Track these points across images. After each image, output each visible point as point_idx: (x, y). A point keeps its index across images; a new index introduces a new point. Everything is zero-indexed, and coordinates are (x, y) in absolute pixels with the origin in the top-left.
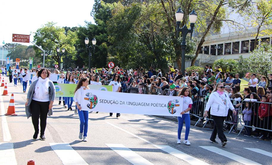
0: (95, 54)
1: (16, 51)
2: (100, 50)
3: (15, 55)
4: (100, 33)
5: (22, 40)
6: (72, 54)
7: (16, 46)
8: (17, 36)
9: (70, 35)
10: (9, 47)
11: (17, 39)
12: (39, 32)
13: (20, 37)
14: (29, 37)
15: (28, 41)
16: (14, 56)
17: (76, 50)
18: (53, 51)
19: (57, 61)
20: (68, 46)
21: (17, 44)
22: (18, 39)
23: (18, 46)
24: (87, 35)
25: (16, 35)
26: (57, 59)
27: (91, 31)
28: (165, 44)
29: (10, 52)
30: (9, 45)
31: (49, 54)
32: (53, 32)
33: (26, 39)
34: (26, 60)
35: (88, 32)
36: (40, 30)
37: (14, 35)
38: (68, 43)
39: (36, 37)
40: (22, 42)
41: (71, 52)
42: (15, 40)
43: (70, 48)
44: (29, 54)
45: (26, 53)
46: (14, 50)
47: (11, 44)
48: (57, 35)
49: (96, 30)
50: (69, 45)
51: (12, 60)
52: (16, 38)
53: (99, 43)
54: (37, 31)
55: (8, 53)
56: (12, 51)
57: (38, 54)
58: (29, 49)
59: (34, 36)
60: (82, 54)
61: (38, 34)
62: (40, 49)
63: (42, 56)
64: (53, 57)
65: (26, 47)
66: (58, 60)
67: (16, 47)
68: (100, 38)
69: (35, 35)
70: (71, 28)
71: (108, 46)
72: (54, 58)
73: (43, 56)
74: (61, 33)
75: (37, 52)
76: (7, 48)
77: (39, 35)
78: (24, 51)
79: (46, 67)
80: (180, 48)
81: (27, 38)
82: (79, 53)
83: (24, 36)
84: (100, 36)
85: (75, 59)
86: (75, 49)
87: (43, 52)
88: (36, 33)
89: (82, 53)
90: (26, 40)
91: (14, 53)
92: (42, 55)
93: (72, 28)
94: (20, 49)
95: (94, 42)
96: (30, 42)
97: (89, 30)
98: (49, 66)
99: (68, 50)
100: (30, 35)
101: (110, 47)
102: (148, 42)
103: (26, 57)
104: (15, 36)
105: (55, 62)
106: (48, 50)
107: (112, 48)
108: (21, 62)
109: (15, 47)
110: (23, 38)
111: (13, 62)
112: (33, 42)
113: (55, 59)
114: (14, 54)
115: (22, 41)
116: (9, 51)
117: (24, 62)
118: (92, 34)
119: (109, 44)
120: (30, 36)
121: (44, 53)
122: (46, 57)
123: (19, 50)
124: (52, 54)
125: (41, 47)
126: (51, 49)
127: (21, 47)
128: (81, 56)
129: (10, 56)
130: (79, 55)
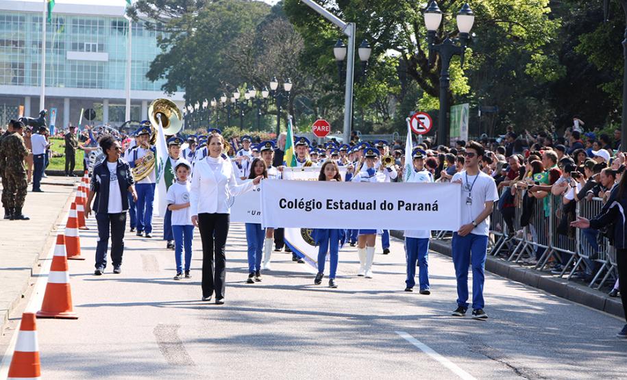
1: (203, 39)
3: (196, 59)
6: (531, 40)
7: (199, 4)
10: (163, 15)
16: (189, 67)
17: (551, 16)
18: (410, 27)
19: (433, 93)
23: (212, 9)
26: (434, 79)
29: (169, 48)
31: (380, 50)
34: (253, 93)
41: (519, 31)
44: (274, 52)
45: (259, 45)
46: (190, 33)
51: (179, 95)
55: (159, 51)
56: (181, 39)
57: (317, 52)
60: (590, 39)
62: (327, 20)
63: (342, 61)
64: (407, 68)
65: (259, 10)
66: (440, 87)
67: (202, 15)
72: (415, 75)
73: (343, 63)
75: (309, 40)
76: (153, 21)
78: (242, 43)
79: (376, 128)
82: (571, 31)
85: (551, 75)
86: (549, 10)
87: (347, 37)
89: (595, 35)
91: (191, 53)
92: (339, 53)
94: (225, 24)
98: (389, 124)
99: (505, 19)
103: (259, 69)
105: (426, 95)
106: (376, 25)
108: (229, 105)
109: (196, 13)
111: (187, 105)
113: (421, 81)
114: (191, 57)
116: (161, 42)
117: (241, 105)
121: (351, 42)
122: (360, 66)
123: (219, 31)
124: (400, 47)
125: (337, 7)
126: (396, 14)
127: (229, 9)
128: (589, 54)
129: (167, 73)
130: (577, 49)
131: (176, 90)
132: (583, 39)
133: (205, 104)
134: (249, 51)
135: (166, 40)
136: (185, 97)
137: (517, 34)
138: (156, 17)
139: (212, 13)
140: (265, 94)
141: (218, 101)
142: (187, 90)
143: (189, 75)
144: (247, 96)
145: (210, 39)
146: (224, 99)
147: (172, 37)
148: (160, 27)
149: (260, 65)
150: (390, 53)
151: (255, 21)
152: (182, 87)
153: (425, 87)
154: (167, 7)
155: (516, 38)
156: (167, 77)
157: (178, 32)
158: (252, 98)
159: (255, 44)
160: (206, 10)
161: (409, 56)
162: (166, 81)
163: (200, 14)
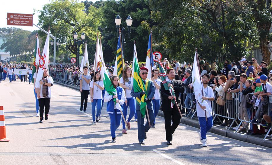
0: (131, 40)
1: (15, 39)
2: (138, 34)
3: (13, 44)
4: (138, 9)
5: (22, 21)
7: (13, 31)
8: (14, 16)
9: (93, 13)
10: (4, 34)
11: (14, 21)
12: (47, 10)
13: (18, 18)
14: (32, 18)
15: (30, 24)
16: (11, 46)
17: (101, 36)
18: (68, 38)
19: (74, 53)
20: (90, 30)
21: (16, 28)
22: (16, 21)
23: (17, 32)
24: (118, 11)
25: (13, 14)
26: (74, 50)
27: (124, 6)
28: (242, 21)
29: (6, 42)
30: (3, 31)
31: (61, 43)
32: (67, 9)
33: (27, 20)
34: (29, 53)
35: (120, 7)
36: (48, 6)
37: (9, 15)
38: (90, 26)
39: (42, 17)
40: (22, 25)
42: (12, 22)
43: (93, 32)
44: (33, 43)
45: (29, 41)
46: (11, 38)
47: (7, 28)
48: (73, 13)
49: (132, 4)
50: (92, 28)
51: (8, 53)
52: (12, 19)
53: (136, 23)
54: (44, 8)
55: (3, 42)
56: (9, 40)
58: (33, 36)
59: (40, 17)
60: (110, 41)
61: (45, 13)
63: (52, 46)
64: (68, 47)
65: (28, 33)
66: (76, 52)
68: (138, 16)
69: (40, 14)
70: (94, 3)
71: (151, 26)
72: (69, 49)
74: (79, 10)
75: (44, 40)
77: (47, 14)
78: (25, 40)
79: (59, 61)
80: (266, 25)
81: (29, 19)
82: (105, 39)
83: (25, 16)
84: (137, 12)
86: (100, 34)
87: (54, 40)
88: (41, 11)
89: (112, 40)
90: (27, 22)
91: (11, 43)
92: (52, 44)
93: (96, 3)
94: (20, 36)
95: (129, 22)
96: (33, 25)
97: (121, 5)
98: (62, 60)
99: (90, 36)
100: (34, 14)
101: (155, 27)
102: (214, 20)
103: (30, 47)
104: (12, 17)
105: (72, 53)
106: (60, 37)
107: (157, 30)
108: (22, 56)
109: (12, 34)
110: (22, 18)
111: (11, 55)
112: (38, 25)
113: (71, 50)
115: (21, 23)
116: (3, 40)
117: (25, 56)
118: (126, 10)
119: (152, 24)
120: (33, 16)
121: (55, 41)
122: (57, 47)
123: (19, 38)
124: (66, 42)
125: (51, 33)
126: (65, 34)
127: (21, 33)
128: (110, 45)
129: (5, 48)
130: (108, 43)
131: (7, 52)
132: (109, 41)
133: (16, 55)
134: (27, 43)
135: (5, 40)
136: (10, 54)
137: (93, 40)
138: (2, 34)
139: (16, 33)
140: (32, 53)
141: (19, 54)
142: (10, 52)
143: (11, 48)
144: (27, 54)
145: (16, 40)
146: (21, 54)
147: (7, 39)
148: (3, 36)
149: (30, 46)
150: (64, 43)
151: (27, 35)
152: (9, 51)
153: (72, 52)
154: (5, 32)
155: (93, 41)
156: (5, 49)
157: (8, 38)
158: (28, 54)
159: (28, 41)
160: (15, 33)
161: (68, 45)
162: (5, 50)
163: (14, 33)
